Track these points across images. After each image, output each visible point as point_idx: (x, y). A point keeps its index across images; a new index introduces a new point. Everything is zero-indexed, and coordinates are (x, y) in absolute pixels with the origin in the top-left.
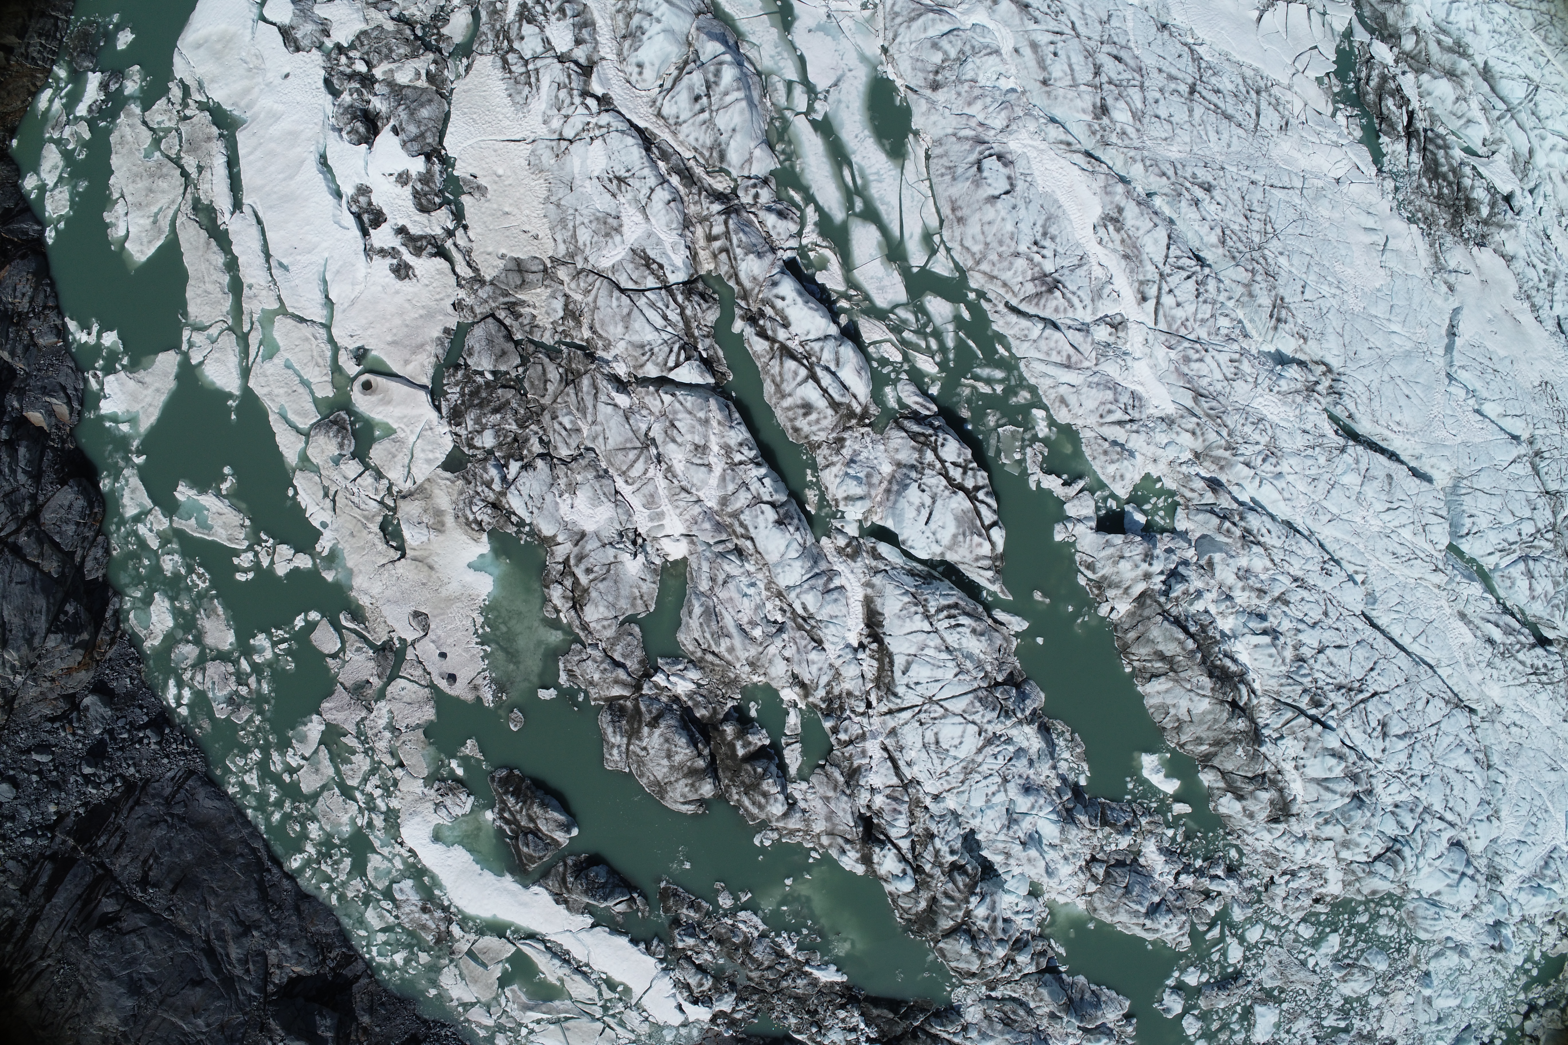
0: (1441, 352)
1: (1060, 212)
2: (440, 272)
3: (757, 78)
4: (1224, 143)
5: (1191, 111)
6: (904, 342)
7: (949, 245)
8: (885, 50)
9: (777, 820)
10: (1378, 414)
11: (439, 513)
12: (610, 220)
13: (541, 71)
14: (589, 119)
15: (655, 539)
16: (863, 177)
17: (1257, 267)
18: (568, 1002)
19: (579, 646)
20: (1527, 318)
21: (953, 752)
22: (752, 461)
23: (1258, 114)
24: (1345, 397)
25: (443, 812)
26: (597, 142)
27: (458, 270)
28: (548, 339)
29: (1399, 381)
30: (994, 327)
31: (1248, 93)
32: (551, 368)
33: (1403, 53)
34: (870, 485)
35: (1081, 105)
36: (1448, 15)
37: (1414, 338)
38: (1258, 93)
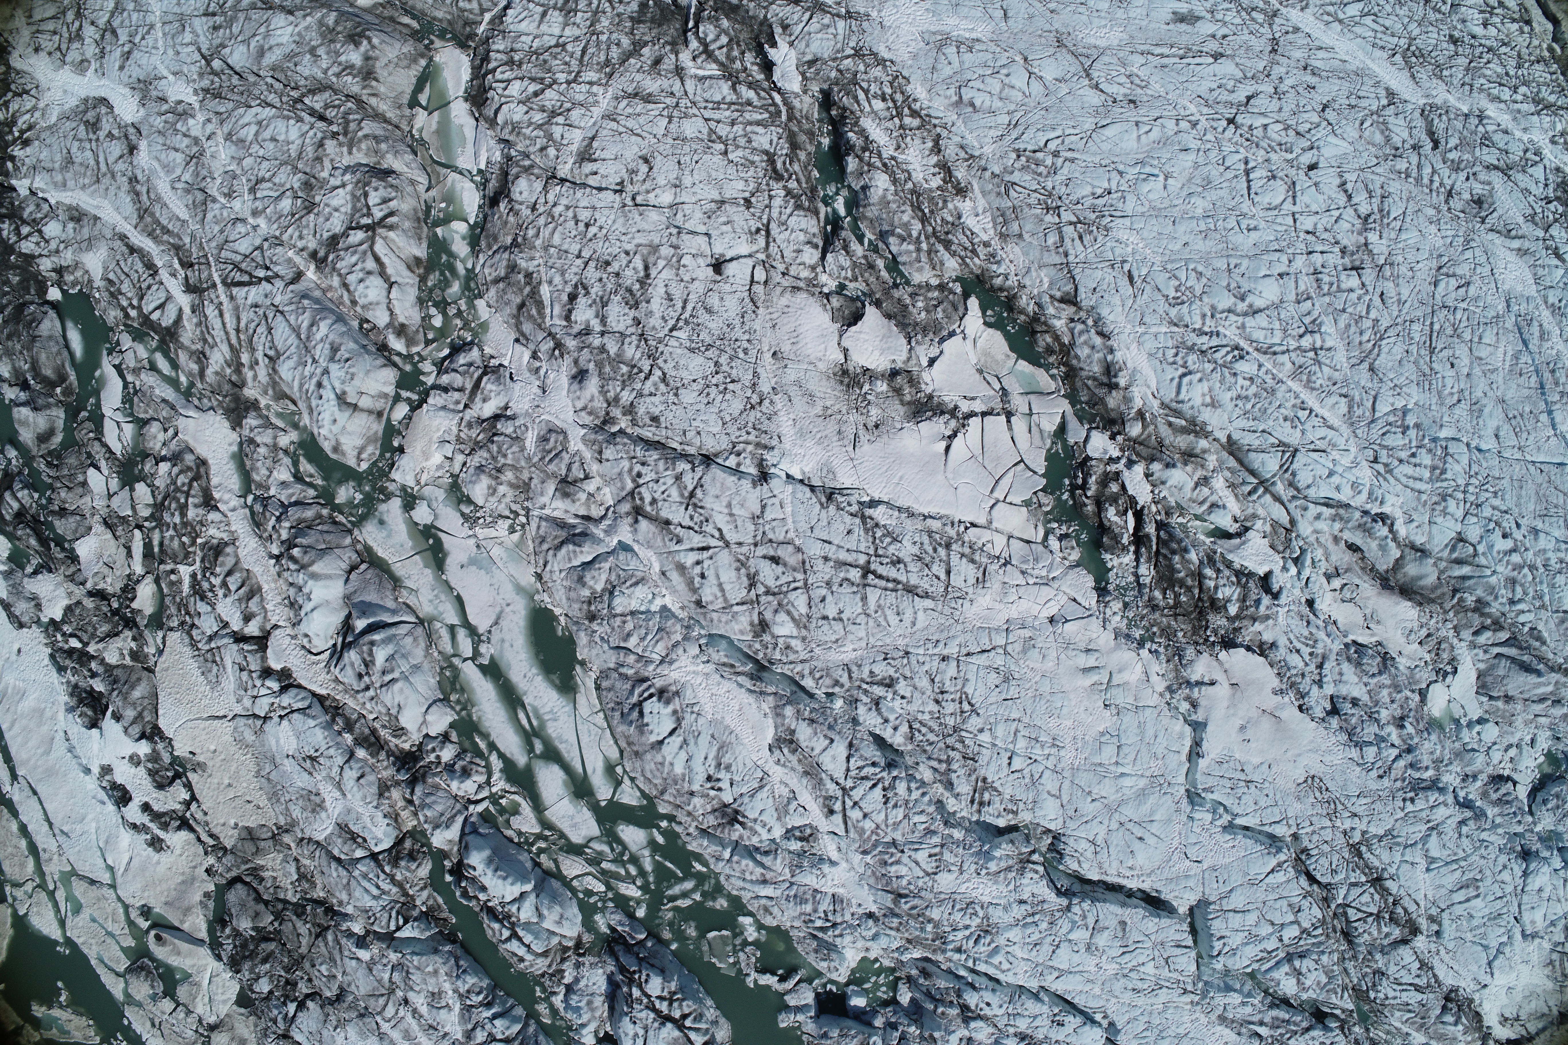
0: (1181, 779)
1: (732, 739)
2: (187, 843)
4: (907, 623)
6: (604, 872)
7: (632, 775)
8: (539, 577)
10: (1106, 865)
11: (243, 1041)
12: (313, 797)
13: (223, 650)
14: (272, 700)
16: (538, 717)
17: (953, 754)
20: (1291, 713)
22: (481, 1004)
23: (948, 573)
24: (1067, 858)
26: (285, 722)
27: (202, 839)
28: (289, 897)
29: (1130, 826)
31: (935, 550)
32: (299, 924)
33: (1129, 440)
34: (593, 1010)
35: (737, 628)
36: (1178, 392)
37: (1148, 774)
38: (948, 546)
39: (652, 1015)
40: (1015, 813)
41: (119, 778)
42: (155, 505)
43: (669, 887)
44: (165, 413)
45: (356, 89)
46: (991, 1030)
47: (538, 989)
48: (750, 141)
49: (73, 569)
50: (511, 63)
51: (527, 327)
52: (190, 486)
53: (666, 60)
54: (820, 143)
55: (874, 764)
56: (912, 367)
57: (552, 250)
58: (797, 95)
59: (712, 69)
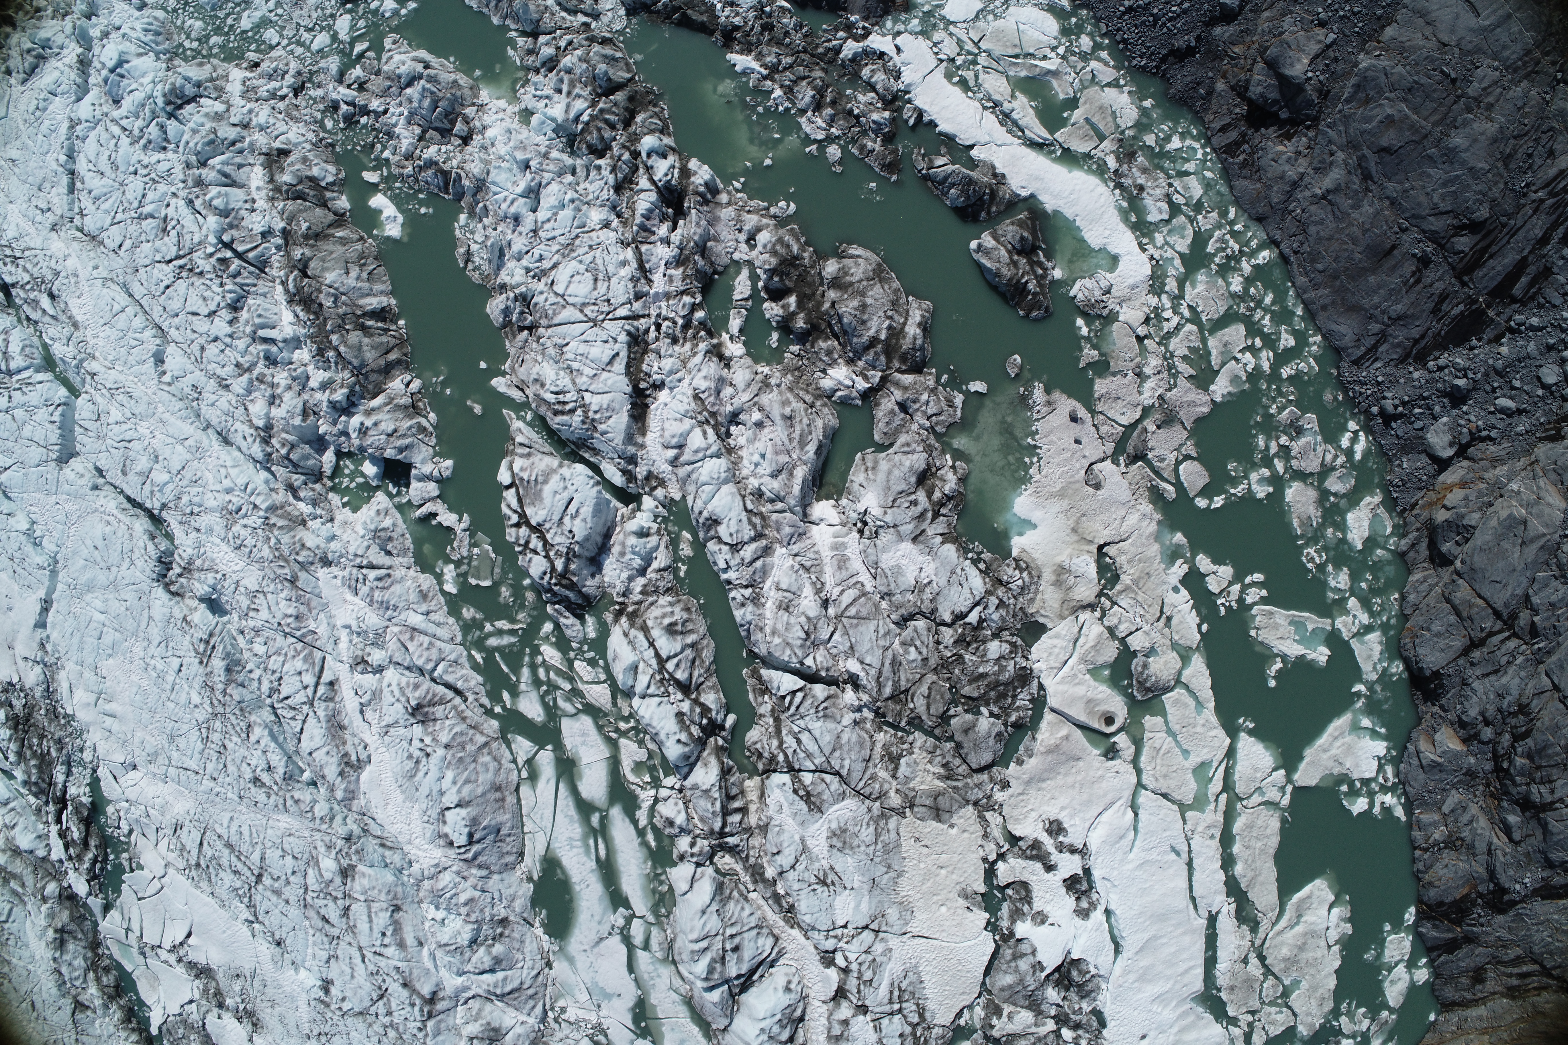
0: (60, 587)
1: (401, 781)
2: (1018, 821)
4: (236, 823)
6: (571, 680)
7: (513, 766)
8: (549, 965)
9: (768, 226)
10: (127, 536)
11: (1058, 584)
13: (886, 1000)
14: (846, 946)
15: (843, 524)
16: (587, 846)
17: (220, 697)
18: (1011, 73)
19: (938, 429)
21: (582, 268)
22: (735, 588)
23: (201, 844)
24: (154, 557)
25: (1104, 284)
26: (841, 923)
27: (1000, 819)
28: (920, 738)
29: (103, 565)
30: (480, 680)
31: (208, 868)
32: (921, 709)
33: (58, 881)
34: (623, 544)
35: (365, 882)
36: (11, 910)
37: (83, 604)
38: (198, 865)
39: (549, 536)
40: (184, 619)
41: (1070, 902)
43: (512, 645)
46: (251, 407)
47: (682, 574)
56: (205, 1006)
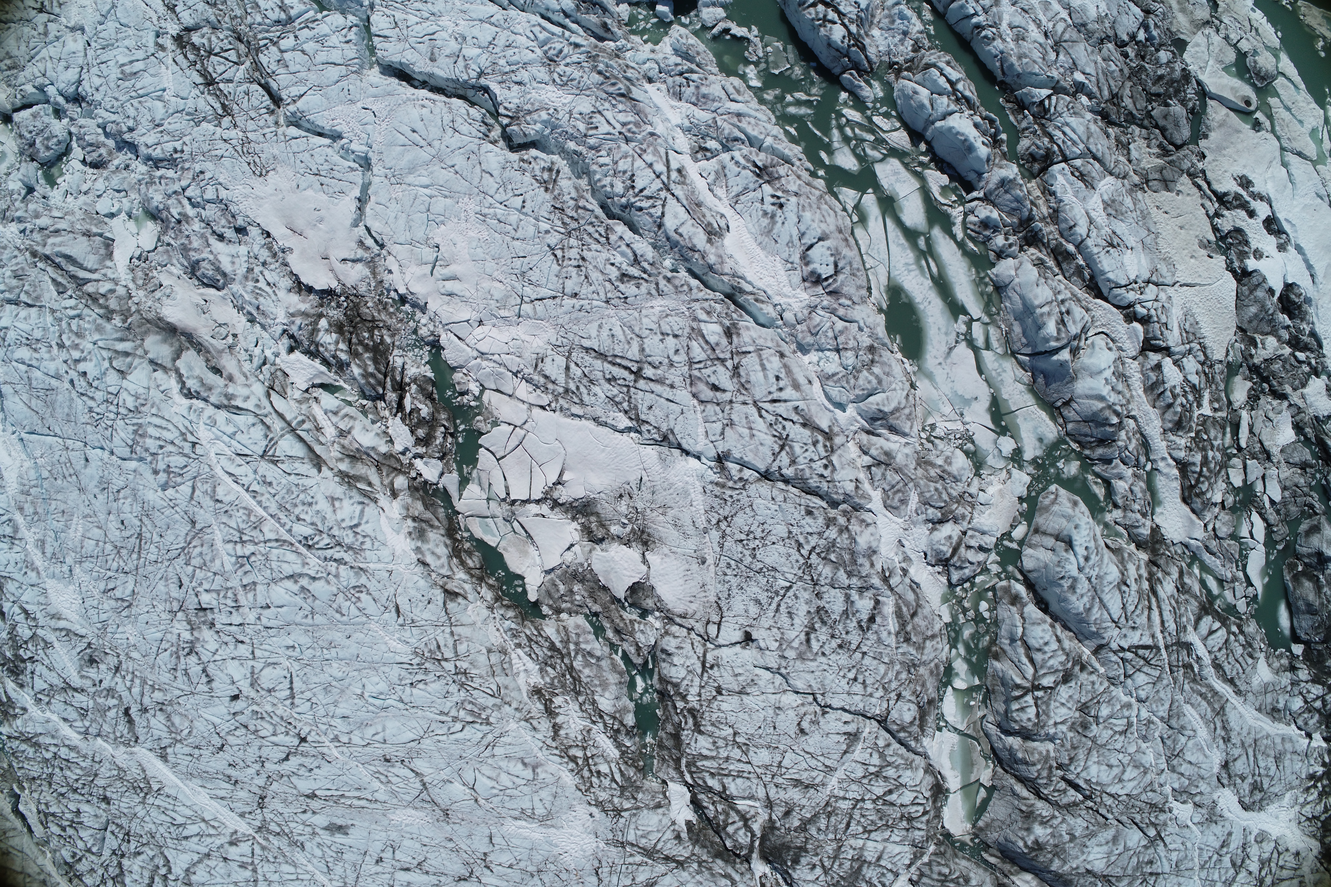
0: (376, 180)
1: (760, 239)
2: (1219, 182)
3: (1015, 348)
4: (606, 328)
5: (642, 350)
7: (845, 213)
8: (913, 386)
10: (445, 110)
11: (1183, 10)
12: (1113, 212)
13: (1180, 342)
14: (1142, 297)
16: (921, 267)
17: (572, 213)
20: (279, 231)
22: (983, 28)
23: (567, 368)
26: (1132, 277)
27: (1206, 184)
28: (1137, 130)
29: (423, 143)
30: (800, 149)
31: (578, 388)
32: (1131, 106)
33: (405, 473)
35: (751, 333)
36: (362, 512)
37: (404, 187)
38: (567, 391)
39: (841, 8)
40: (521, 160)
41: (1272, 241)
42: (1226, 467)
44: (1213, 544)
45: (1040, 804)
48: (715, 743)
49: (1298, 418)
50: (910, 819)
51: (910, 596)
52: (1198, 481)
53: (780, 815)
54: (654, 738)
55: (641, 209)
56: (589, 545)
57: (886, 660)
58: (672, 779)
59: (742, 805)
